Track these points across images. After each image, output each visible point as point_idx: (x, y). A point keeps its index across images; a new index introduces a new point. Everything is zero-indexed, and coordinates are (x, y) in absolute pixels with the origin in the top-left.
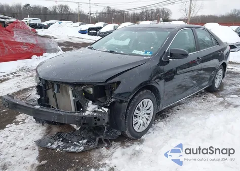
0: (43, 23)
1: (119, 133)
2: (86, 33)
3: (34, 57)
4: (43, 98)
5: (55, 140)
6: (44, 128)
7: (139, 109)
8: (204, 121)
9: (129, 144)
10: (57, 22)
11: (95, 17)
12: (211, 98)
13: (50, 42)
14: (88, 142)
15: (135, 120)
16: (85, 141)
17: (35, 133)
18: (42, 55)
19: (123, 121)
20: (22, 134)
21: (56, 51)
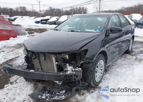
0: (10, 18)
1: (87, 84)
2: (39, 23)
3: (12, 38)
4: (30, 65)
5: (43, 93)
6: (32, 85)
7: (98, 67)
8: (132, 71)
9: (93, 91)
10: (20, 17)
11: (43, 13)
12: (128, 57)
13: (20, 29)
14: (66, 92)
15: (96, 74)
16: (64, 91)
17: (26, 89)
18: (16, 37)
19: (90, 76)
20: (18, 91)
21: (24, 34)
